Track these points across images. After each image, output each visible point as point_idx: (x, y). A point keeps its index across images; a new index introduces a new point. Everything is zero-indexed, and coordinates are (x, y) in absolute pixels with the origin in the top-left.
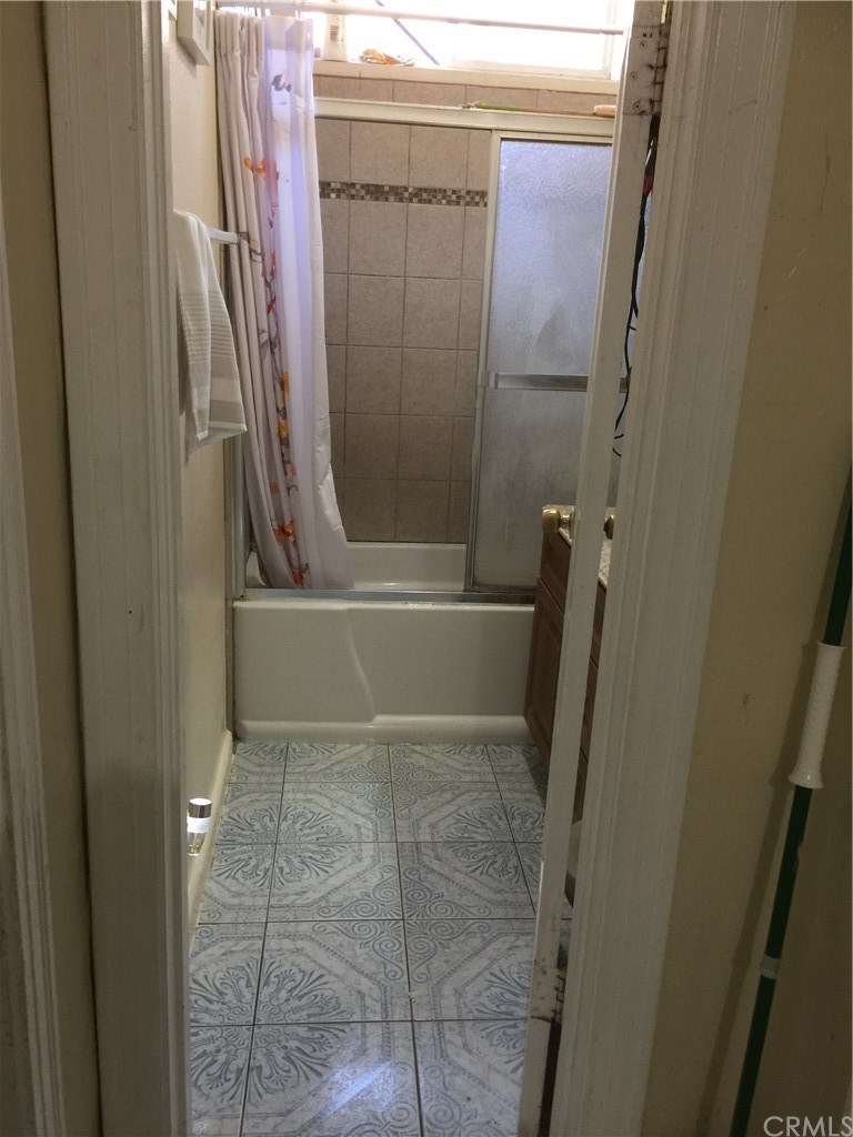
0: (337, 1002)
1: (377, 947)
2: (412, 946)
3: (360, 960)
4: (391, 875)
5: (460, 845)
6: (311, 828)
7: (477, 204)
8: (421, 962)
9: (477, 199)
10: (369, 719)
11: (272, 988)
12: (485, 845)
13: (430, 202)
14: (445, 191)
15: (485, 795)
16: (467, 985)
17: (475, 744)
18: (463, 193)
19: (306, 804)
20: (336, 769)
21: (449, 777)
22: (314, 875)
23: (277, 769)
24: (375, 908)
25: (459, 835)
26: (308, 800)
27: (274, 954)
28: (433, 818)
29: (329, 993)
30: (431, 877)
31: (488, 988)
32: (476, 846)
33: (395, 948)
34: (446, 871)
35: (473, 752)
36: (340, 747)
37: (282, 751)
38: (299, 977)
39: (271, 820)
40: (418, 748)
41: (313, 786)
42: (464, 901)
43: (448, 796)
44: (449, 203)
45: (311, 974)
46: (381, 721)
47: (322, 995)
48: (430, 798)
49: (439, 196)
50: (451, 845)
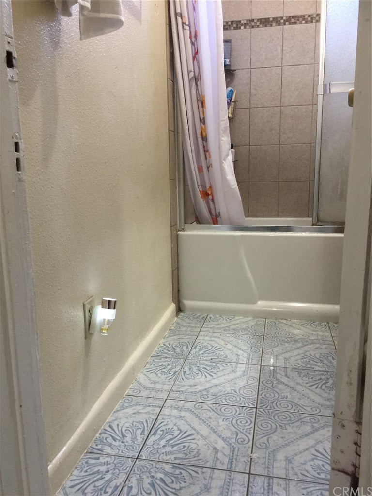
0: (197, 453)
1: (234, 422)
2: (259, 425)
3: (221, 429)
4: (254, 382)
5: (304, 371)
6: (209, 354)
8: (263, 435)
10: (255, 303)
11: (157, 437)
12: (321, 373)
15: (324, 346)
16: (296, 455)
17: (321, 322)
19: (209, 342)
20: (232, 327)
22: (204, 377)
23: (198, 325)
24: (238, 399)
25: (304, 365)
26: (212, 340)
27: (165, 417)
28: (287, 355)
29: (193, 446)
30: (281, 386)
31: (313, 460)
32: (314, 372)
33: (247, 424)
34: (292, 384)
35: (319, 325)
36: (237, 318)
37: (203, 318)
38: (176, 433)
39: (187, 347)
40: (284, 321)
41: (215, 334)
42: (301, 402)
43: (300, 345)
45: (186, 432)
46: (262, 305)
47: (189, 447)
48: (287, 345)
50: (297, 370)
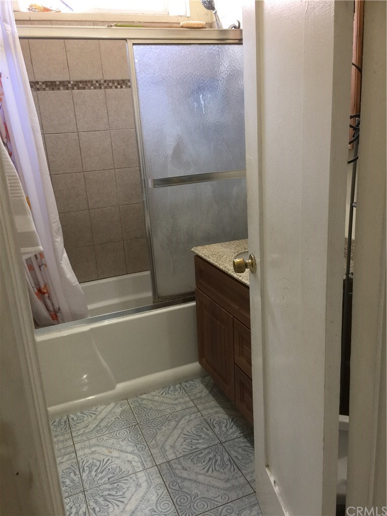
4: (162, 490)
5: (193, 455)
6: (102, 472)
7: (111, 87)
9: (111, 84)
10: (113, 388)
12: (207, 451)
13: (84, 88)
14: (92, 82)
15: (193, 416)
17: (174, 385)
18: (102, 82)
19: (92, 455)
20: (103, 424)
21: (168, 410)
22: (116, 507)
23: (67, 436)
25: (190, 448)
26: (93, 453)
28: (170, 441)
30: (186, 484)
32: (202, 453)
34: (193, 476)
35: (175, 390)
36: (100, 409)
37: (65, 422)
39: (75, 474)
40: (144, 396)
41: (93, 441)
42: (211, 495)
43: (173, 423)
44: (95, 88)
46: (121, 387)
48: (164, 428)
49: (89, 85)
50: (189, 457)
